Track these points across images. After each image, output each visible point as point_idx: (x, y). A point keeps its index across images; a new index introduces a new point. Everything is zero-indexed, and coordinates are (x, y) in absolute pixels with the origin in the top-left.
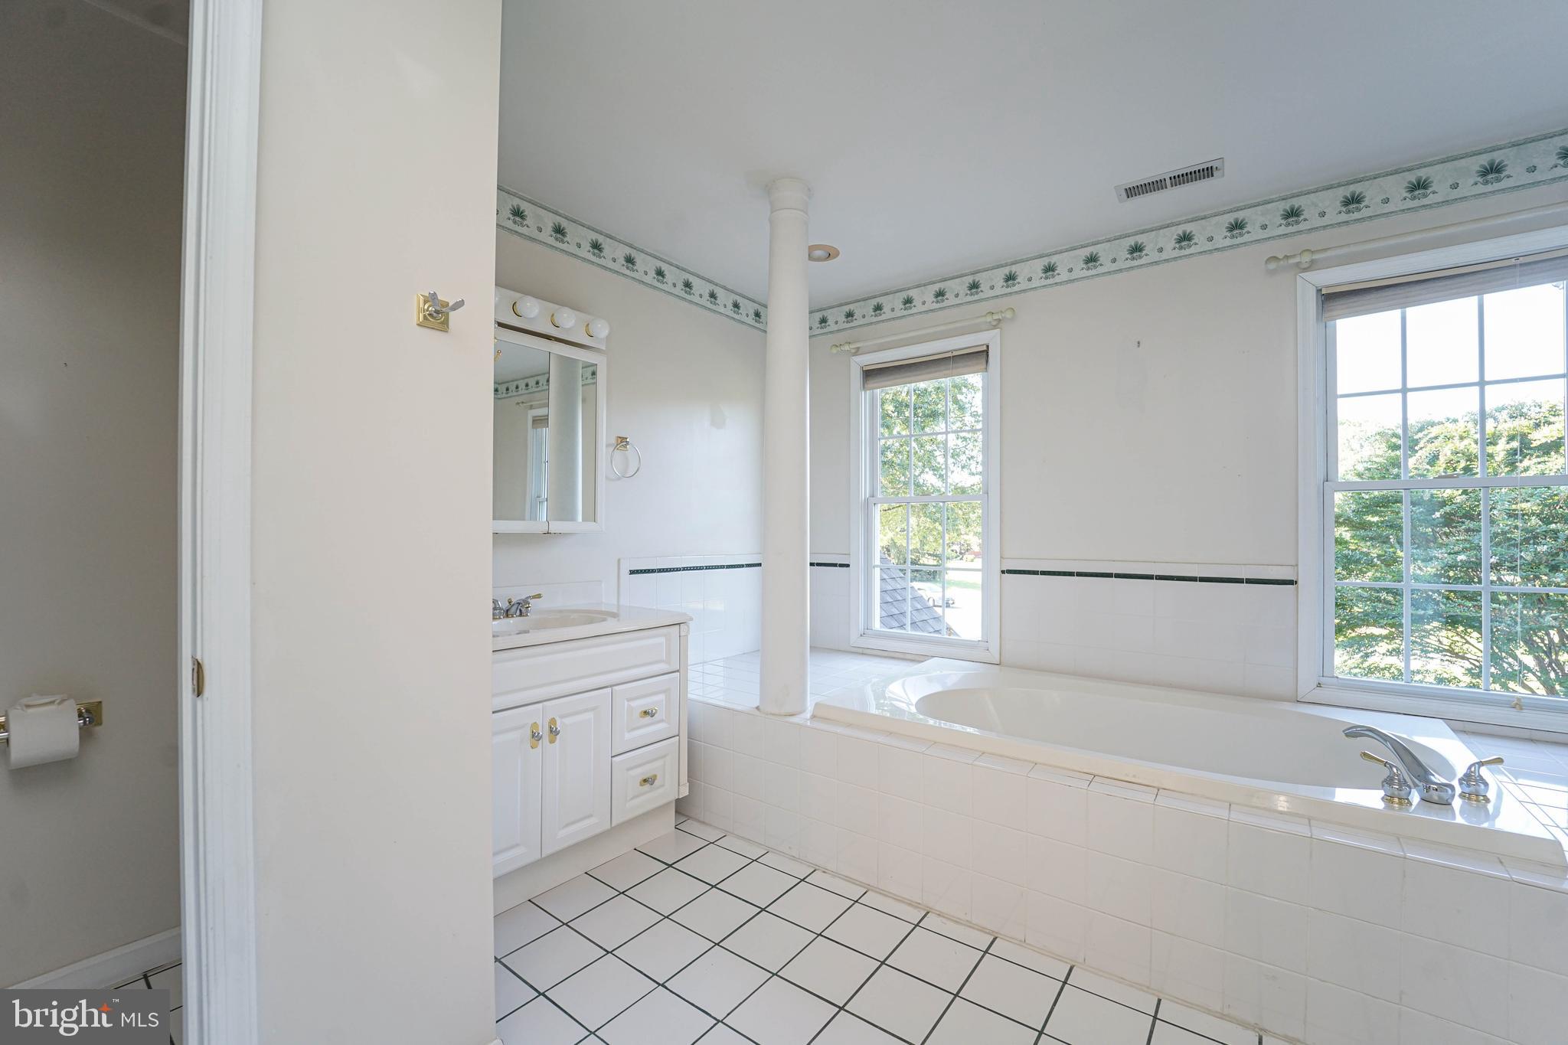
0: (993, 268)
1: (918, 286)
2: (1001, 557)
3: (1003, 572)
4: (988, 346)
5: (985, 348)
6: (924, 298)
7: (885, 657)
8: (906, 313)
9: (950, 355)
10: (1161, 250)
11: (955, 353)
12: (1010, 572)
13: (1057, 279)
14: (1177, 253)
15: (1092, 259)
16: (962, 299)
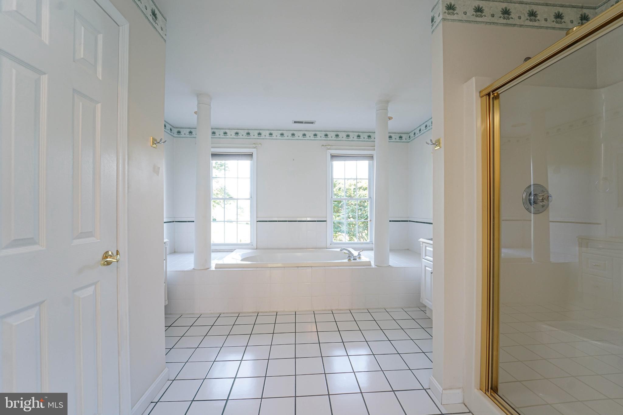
0: (254, 130)
1: (229, 129)
2: (257, 217)
3: (257, 221)
4: (252, 153)
5: (251, 153)
6: (231, 133)
7: (217, 252)
8: (224, 137)
9: (240, 153)
10: (299, 136)
11: (242, 153)
12: (259, 221)
13: (273, 138)
14: (302, 138)
15: (282, 134)
16: (244, 137)
